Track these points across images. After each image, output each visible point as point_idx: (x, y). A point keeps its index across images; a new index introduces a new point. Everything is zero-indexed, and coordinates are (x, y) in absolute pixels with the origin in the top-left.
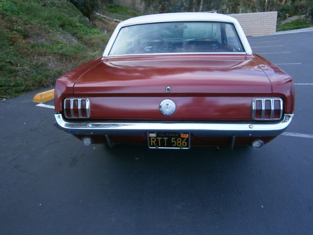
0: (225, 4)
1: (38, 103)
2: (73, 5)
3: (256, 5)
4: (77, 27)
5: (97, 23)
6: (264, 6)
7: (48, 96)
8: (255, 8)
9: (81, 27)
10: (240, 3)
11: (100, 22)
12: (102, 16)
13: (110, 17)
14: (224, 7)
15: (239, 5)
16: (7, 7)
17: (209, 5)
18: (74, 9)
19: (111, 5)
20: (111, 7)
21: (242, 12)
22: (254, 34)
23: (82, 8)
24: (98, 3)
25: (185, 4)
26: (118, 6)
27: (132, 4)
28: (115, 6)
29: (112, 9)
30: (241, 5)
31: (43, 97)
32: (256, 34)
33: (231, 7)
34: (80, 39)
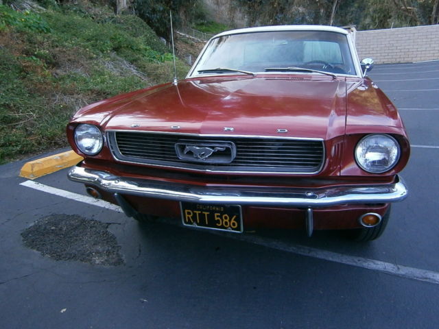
0: (369, 16)
1: (26, 180)
2: (143, 21)
3: (417, 16)
4: (139, 50)
5: (180, 45)
6: (430, 17)
7: (46, 166)
8: (416, 21)
9: (146, 50)
10: (392, 14)
11: (184, 45)
12: (187, 36)
13: (200, 38)
14: (368, 21)
15: (390, 18)
16: (32, 21)
17: (343, 19)
18: (143, 26)
19: (202, 21)
20: (202, 24)
21: (394, 27)
22: (414, 59)
23: (157, 25)
24: (179, 18)
25: (307, 17)
26: (212, 23)
27: (229, 19)
28: (208, 22)
29: (204, 28)
30: (392, 18)
31: (36, 169)
32: (419, 59)
33: (377, 21)
34: (141, 68)
